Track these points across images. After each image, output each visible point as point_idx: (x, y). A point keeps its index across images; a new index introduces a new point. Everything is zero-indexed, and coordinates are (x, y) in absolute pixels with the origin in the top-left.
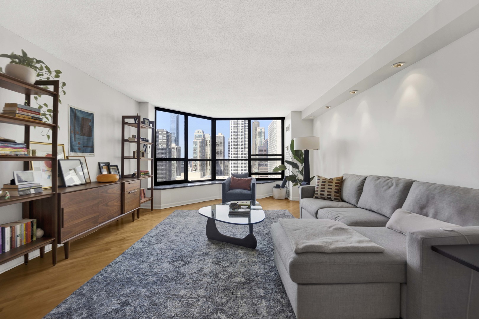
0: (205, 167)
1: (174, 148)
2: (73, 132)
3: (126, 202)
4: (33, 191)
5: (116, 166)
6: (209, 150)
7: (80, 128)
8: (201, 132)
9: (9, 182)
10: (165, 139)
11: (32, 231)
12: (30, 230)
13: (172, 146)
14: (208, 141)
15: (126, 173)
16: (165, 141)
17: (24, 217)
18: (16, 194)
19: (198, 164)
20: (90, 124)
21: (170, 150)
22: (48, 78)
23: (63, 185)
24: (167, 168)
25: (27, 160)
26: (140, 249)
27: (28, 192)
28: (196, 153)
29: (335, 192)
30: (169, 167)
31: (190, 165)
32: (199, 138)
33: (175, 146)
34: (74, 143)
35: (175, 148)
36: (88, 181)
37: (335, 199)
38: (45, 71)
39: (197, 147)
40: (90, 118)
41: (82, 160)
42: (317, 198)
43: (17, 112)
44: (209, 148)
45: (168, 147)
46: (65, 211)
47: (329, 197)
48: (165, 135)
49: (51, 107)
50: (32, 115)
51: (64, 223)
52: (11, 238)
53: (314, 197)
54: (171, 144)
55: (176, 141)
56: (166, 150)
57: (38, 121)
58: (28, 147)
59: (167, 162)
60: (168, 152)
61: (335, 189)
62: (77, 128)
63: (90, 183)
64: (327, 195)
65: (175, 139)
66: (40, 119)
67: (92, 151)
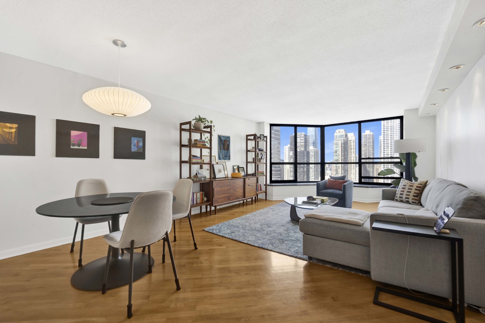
0: (348, 171)
1: (312, 151)
2: (220, 148)
3: (247, 190)
4: (203, 179)
5: (243, 168)
6: (353, 152)
7: (223, 146)
8: (342, 132)
9: (195, 174)
10: (303, 142)
11: (203, 197)
12: (202, 196)
13: (310, 149)
14: (352, 142)
15: (248, 173)
16: (303, 144)
17: (200, 191)
18: (198, 179)
19: (339, 168)
20: (228, 143)
21: (308, 153)
22: (208, 125)
23: (215, 178)
24: (305, 172)
25: (201, 164)
26: (249, 217)
27: (201, 179)
28: (336, 155)
29: (414, 196)
30: (307, 170)
31: (330, 169)
32: (340, 139)
33: (313, 149)
34: (220, 154)
35: (314, 151)
36: (227, 176)
37: (412, 202)
38: (206, 122)
39: (338, 148)
40: (228, 139)
41: (224, 164)
42: (397, 200)
43: (198, 143)
44: (352, 150)
45: (306, 150)
46: (215, 190)
47: (407, 200)
48: (303, 138)
49: (209, 138)
50: (202, 144)
51: (214, 196)
52: (196, 198)
53: (395, 200)
54: (309, 147)
55: (315, 144)
56: (303, 153)
57: (204, 146)
58: (201, 159)
59: (305, 165)
60: (306, 155)
61: (415, 193)
62: (221, 146)
63: (228, 177)
64: (405, 198)
65: (313, 141)
66: (205, 145)
67: (229, 159)
